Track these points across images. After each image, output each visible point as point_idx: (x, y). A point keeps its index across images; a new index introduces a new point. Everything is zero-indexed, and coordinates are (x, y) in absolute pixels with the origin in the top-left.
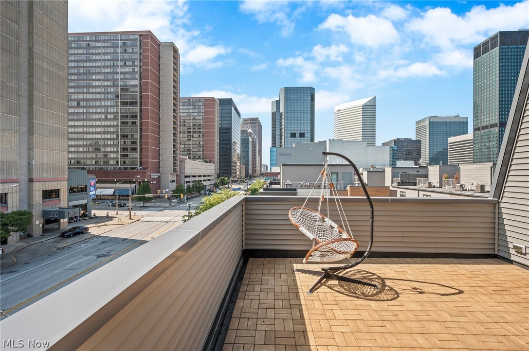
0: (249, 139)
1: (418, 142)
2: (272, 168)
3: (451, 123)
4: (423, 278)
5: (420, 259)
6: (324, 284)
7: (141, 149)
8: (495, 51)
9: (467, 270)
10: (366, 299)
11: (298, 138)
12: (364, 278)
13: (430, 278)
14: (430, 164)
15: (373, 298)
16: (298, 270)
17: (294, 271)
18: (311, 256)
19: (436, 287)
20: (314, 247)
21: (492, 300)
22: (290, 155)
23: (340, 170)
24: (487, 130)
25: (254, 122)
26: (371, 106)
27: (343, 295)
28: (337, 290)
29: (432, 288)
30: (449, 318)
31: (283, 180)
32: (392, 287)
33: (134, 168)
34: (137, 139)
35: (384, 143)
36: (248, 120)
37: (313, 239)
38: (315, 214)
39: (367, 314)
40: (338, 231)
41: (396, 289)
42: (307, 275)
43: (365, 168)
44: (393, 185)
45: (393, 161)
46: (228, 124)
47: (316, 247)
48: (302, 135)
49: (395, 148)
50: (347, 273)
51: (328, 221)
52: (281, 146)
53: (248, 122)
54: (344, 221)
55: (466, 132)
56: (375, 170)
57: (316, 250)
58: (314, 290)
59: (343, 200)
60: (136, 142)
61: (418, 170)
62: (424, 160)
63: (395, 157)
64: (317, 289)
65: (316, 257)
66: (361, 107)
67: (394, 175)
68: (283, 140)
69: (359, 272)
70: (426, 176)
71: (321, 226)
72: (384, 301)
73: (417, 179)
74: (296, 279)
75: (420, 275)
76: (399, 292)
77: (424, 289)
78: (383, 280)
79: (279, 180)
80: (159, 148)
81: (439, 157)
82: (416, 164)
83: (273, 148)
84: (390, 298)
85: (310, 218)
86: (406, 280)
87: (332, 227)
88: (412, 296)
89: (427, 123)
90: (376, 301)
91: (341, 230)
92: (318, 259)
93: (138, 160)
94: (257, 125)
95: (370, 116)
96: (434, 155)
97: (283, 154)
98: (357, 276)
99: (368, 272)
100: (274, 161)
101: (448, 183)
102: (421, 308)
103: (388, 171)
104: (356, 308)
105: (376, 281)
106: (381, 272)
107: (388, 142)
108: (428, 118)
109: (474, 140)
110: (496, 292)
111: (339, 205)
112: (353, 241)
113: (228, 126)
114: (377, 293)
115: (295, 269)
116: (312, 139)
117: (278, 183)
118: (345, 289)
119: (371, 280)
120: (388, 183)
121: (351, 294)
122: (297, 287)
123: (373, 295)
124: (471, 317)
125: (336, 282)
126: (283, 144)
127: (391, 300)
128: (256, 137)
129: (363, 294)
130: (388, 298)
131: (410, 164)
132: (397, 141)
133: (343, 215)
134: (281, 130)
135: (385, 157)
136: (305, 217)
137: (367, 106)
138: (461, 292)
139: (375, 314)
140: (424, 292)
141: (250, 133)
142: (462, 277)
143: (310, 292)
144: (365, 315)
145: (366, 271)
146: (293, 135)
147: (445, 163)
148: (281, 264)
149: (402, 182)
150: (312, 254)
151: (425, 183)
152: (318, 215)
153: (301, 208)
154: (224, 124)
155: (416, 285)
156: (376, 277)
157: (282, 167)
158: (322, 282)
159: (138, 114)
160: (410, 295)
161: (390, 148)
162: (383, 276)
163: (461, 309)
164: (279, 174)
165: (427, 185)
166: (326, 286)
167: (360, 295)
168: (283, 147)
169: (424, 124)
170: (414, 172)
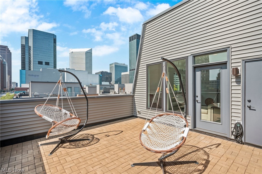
1: (111, 74)
2: (22, 84)
3: (122, 66)
4: (110, 130)
5: (109, 123)
6: (61, 147)
8: (135, 41)
9: (125, 123)
10: (84, 147)
11: (44, 65)
12: (84, 137)
13: (112, 129)
14: (115, 83)
15: (88, 145)
16: (42, 145)
17: (39, 146)
18: (51, 132)
19: (114, 132)
20: (53, 126)
21: (131, 131)
22: (38, 76)
23: (73, 86)
24: (133, 71)
25: (3, 48)
26: (90, 53)
27: (72, 149)
28: (68, 147)
29: (113, 133)
30: (118, 142)
31: (31, 92)
32: (97, 137)
35: (96, 73)
37: (52, 122)
38: (55, 108)
39: (84, 153)
40: (69, 115)
41: (98, 138)
42: (49, 146)
43: (87, 85)
44: (100, 93)
45: (100, 82)
47: (54, 126)
48: (47, 64)
49: (101, 76)
50: (75, 138)
51: (64, 111)
52: (30, 69)
54: (73, 110)
55: (127, 71)
56: (92, 86)
57: (54, 128)
58: (54, 152)
59: (72, 99)
61: (110, 86)
62: (113, 82)
63: (101, 80)
64: (55, 151)
65: (55, 132)
66: (85, 53)
67: (101, 89)
68: (32, 66)
69: (81, 135)
70: (113, 89)
71: (59, 114)
72: (92, 145)
73: (110, 90)
74: (40, 150)
75: (108, 129)
76: (99, 139)
77: (110, 134)
78: (93, 135)
79: (28, 93)
81: (118, 81)
82: (110, 83)
83: (22, 70)
84: (95, 143)
85: (51, 110)
86: (103, 133)
87: (66, 114)
88: (105, 139)
89: (114, 65)
90: (89, 146)
91: (72, 114)
92: (57, 134)
94: (7, 52)
95: (89, 58)
96: (117, 80)
98: (80, 138)
99: (86, 134)
100: (24, 80)
101: (121, 92)
102: (108, 142)
103: (98, 86)
104: (79, 152)
105: (90, 137)
106: (92, 133)
107: (98, 73)
108: (114, 63)
109: (130, 75)
110: (132, 128)
111: (70, 102)
112: (77, 118)
114: (90, 142)
115: (39, 145)
116: (55, 67)
117: (28, 95)
118: (73, 146)
119: (88, 137)
120: (98, 92)
121: (76, 147)
122: (41, 154)
123: (88, 144)
124: (124, 139)
125: (68, 144)
126: (32, 68)
127: (96, 143)
128: (4, 60)
129: (83, 145)
130: (94, 143)
131: (108, 83)
132: (102, 73)
133: (72, 107)
134: (30, 58)
135: (97, 80)
136: (48, 110)
137: (88, 52)
138: (122, 131)
139: (88, 152)
140: (109, 136)
142: (123, 126)
143: (51, 154)
144: (83, 154)
145: (85, 134)
146: (40, 63)
147: (120, 83)
148: (28, 145)
149: (104, 92)
150: (52, 131)
151: (113, 92)
152: (57, 108)
153: (43, 105)
155: (106, 134)
156: (90, 135)
157: (30, 83)
158: (59, 146)
160: (104, 139)
161: (99, 75)
162: (93, 134)
163: (122, 138)
164: (28, 88)
165: (114, 93)
166: (62, 147)
167: (81, 146)
168: (32, 70)
169: (113, 66)
170: (108, 87)
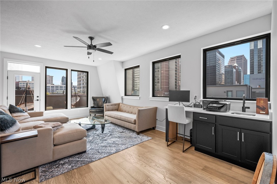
0: (233, 70)
7: (161, 82)
25: (241, 58)
33: (158, 90)
34: (159, 78)
36: (235, 58)
46: (214, 63)
53: (235, 59)
60: (159, 79)
80: (169, 81)
93: (160, 87)
94: (243, 60)
97: (257, 79)
100: (248, 84)
113: (214, 64)
128: (240, 68)
141: (235, 67)
154: (211, 64)
159: (160, 67)
